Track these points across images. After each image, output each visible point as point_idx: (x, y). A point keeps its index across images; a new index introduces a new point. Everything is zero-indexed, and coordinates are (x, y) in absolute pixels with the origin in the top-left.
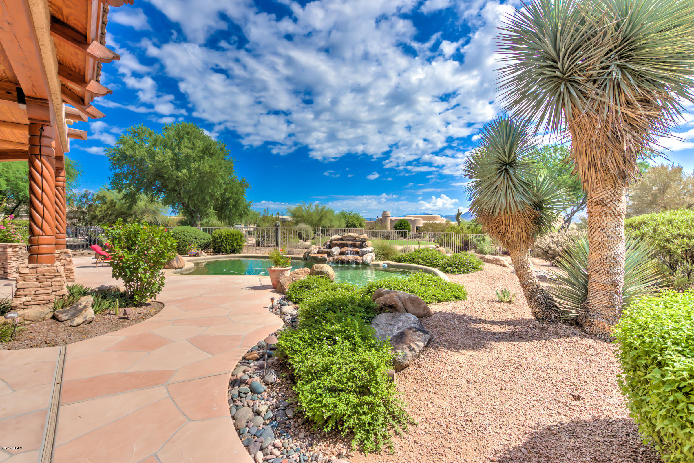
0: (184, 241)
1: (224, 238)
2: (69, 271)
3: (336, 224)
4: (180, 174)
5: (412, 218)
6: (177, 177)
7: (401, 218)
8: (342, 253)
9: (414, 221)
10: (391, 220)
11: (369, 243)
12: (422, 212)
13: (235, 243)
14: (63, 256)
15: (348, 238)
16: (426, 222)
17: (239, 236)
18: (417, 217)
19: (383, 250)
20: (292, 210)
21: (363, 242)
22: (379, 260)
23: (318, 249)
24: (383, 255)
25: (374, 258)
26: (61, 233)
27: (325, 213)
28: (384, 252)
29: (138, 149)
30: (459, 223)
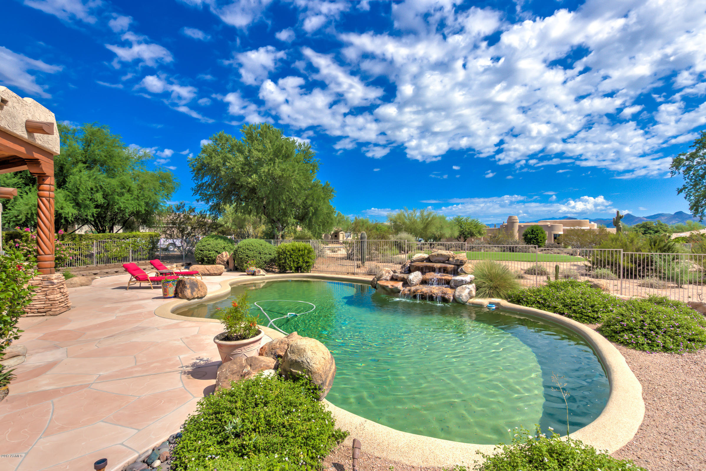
0: (247, 256)
1: (289, 253)
2: (50, 302)
3: (447, 233)
4: (250, 180)
5: (549, 224)
6: (247, 184)
7: (533, 224)
8: (424, 282)
9: (551, 228)
10: (520, 226)
11: (469, 266)
12: (562, 216)
13: (301, 259)
14: (45, 283)
15: (438, 258)
16: (568, 228)
17: (306, 251)
18: (556, 222)
19: (491, 281)
20: (393, 218)
21: (459, 266)
22: (483, 297)
23: (392, 273)
24: (491, 288)
25: (474, 293)
26: (45, 254)
27: (431, 221)
28: (492, 284)
29: (215, 157)
30: (619, 229)
